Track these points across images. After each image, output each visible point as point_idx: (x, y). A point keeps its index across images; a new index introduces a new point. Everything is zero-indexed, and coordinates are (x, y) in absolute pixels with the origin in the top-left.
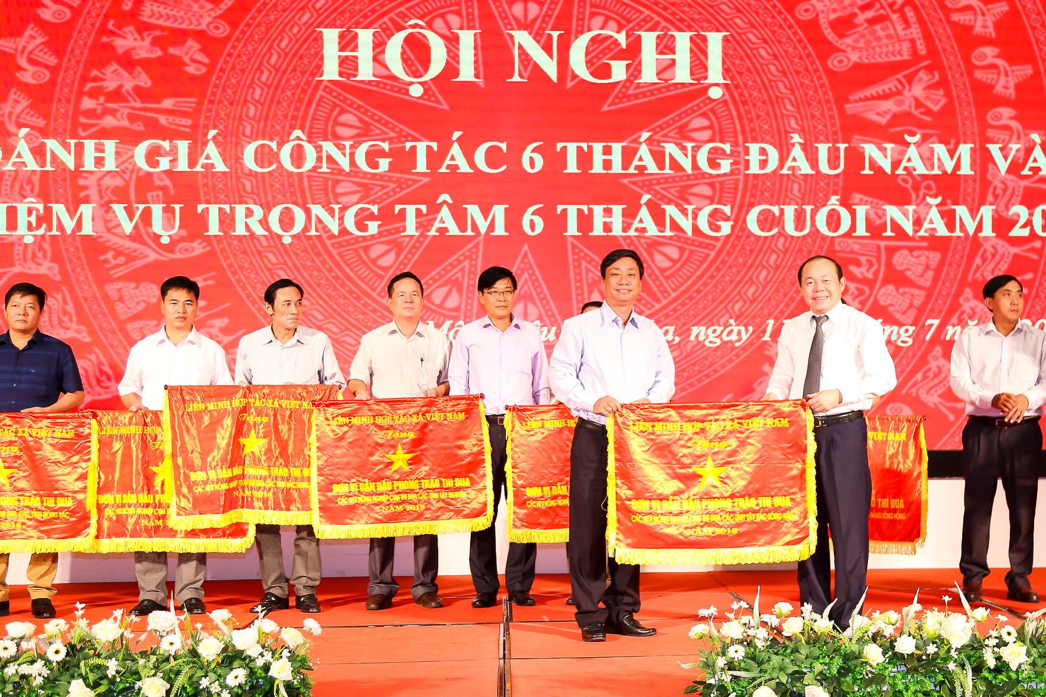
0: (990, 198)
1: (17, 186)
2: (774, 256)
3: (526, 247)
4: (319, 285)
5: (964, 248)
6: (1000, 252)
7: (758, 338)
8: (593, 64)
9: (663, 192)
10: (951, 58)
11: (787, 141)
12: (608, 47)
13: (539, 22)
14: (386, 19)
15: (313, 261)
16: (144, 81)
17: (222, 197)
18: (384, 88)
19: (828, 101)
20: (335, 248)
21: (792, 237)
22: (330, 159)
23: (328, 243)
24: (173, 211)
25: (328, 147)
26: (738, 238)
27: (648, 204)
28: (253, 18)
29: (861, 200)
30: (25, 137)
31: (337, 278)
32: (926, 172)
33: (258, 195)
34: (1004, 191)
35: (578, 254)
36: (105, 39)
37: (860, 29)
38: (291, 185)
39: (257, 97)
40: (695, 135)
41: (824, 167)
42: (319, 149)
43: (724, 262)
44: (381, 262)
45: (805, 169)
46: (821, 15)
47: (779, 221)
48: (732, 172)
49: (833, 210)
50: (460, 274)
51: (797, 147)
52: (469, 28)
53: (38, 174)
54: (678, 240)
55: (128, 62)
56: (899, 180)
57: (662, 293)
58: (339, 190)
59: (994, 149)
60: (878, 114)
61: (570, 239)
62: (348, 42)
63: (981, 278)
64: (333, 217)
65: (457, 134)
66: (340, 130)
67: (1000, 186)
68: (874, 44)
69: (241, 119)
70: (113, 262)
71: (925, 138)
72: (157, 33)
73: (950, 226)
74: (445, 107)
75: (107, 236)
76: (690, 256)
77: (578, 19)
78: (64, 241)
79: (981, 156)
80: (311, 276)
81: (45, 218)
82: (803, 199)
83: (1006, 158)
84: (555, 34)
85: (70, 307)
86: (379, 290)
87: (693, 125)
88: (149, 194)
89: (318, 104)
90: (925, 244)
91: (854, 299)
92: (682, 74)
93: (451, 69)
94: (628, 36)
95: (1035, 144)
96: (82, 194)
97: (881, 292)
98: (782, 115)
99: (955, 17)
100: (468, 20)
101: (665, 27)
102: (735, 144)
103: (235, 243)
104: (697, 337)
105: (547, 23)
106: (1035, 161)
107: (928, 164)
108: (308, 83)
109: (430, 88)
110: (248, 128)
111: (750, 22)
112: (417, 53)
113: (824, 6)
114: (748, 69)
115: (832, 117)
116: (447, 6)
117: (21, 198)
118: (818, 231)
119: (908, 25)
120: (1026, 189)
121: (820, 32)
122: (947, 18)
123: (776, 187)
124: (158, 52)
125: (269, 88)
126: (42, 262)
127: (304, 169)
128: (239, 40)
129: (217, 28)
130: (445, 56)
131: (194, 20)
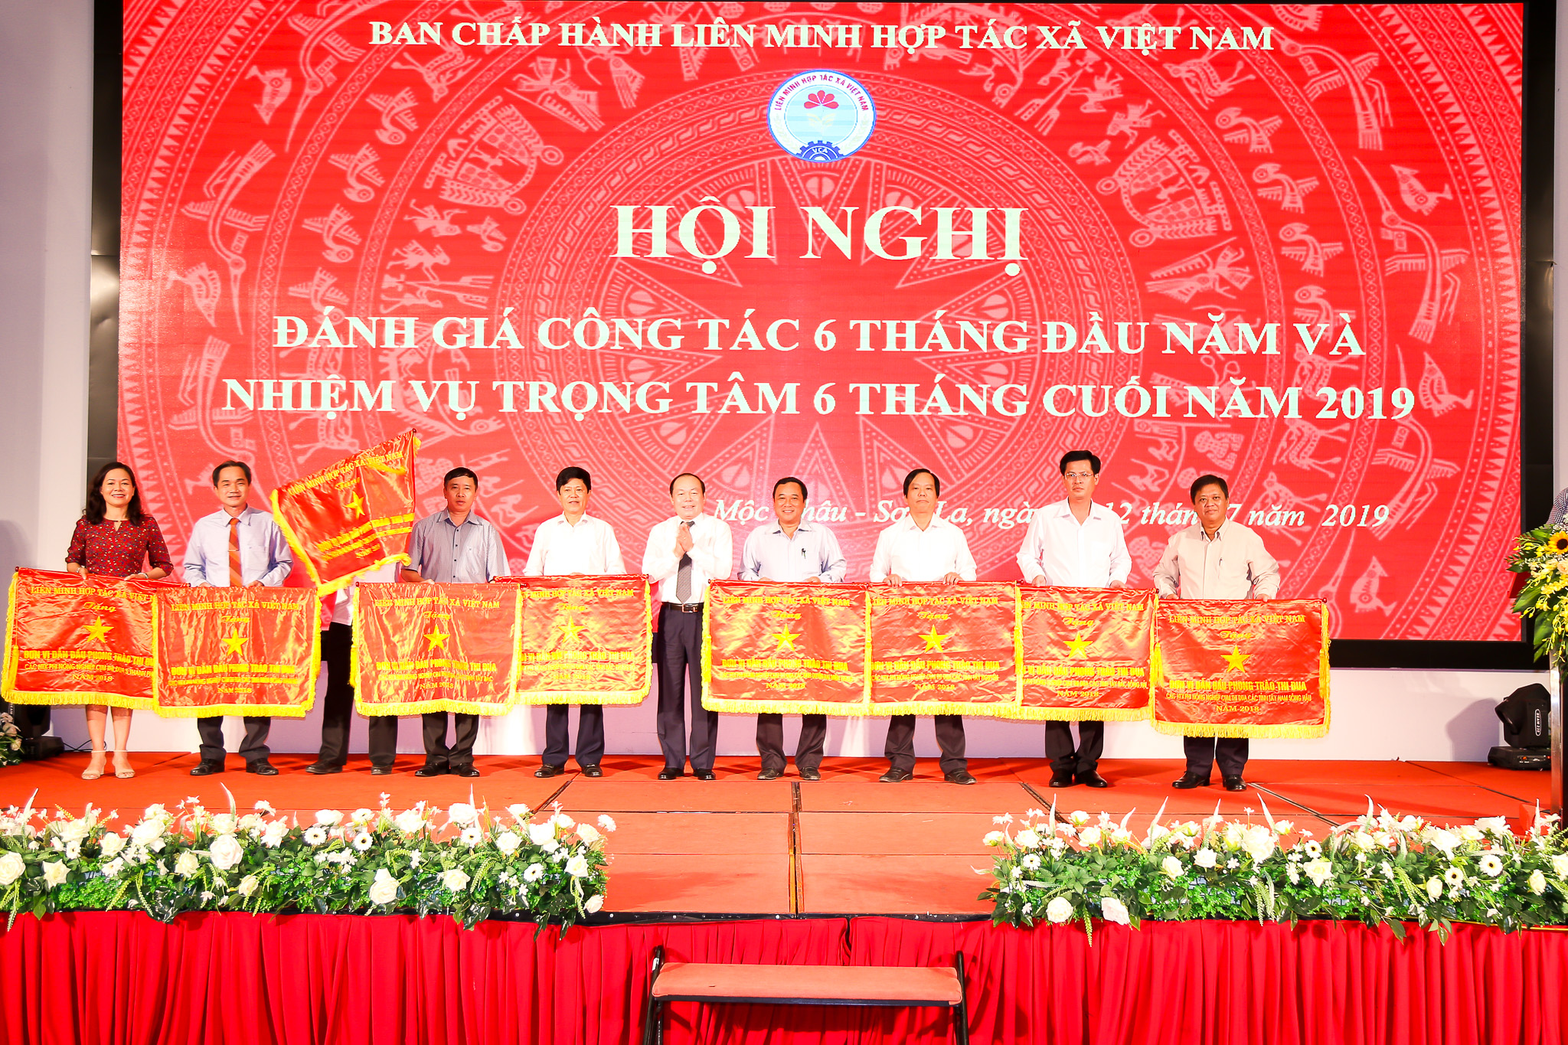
0: (1297, 379)
1: (321, 364)
3: (817, 426)
4: (610, 463)
5: (1269, 431)
6: (1306, 434)
8: (887, 240)
9: (958, 371)
10: (1259, 237)
11: (1086, 319)
12: (903, 223)
13: (833, 198)
14: (680, 196)
15: (604, 439)
16: (443, 259)
17: (517, 374)
18: (677, 265)
19: (1129, 278)
20: (627, 426)
21: (1090, 418)
22: (624, 338)
23: (620, 421)
24: (469, 387)
25: (621, 324)
26: (1034, 418)
27: (942, 383)
28: (550, 196)
29: (1162, 380)
30: (330, 314)
31: (628, 455)
32: (1229, 352)
33: (551, 372)
34: (1312, 372)
35: (870, 433)
36: (407, 218)
37: (1163, 205)
38: (584, 362)
39: (552, 274)
40: (990, 313)
41: (1124, 346)
42: (612, 326)
43: (1019, 443)
44: (671, 440)
45: (1105, 348)
46: (1123, 190)
47: (1076, 401)
48: (1029, 351)
49: (1133, 390)
50: (750, 453)
51: (1096, 325)
52: (763, 205)
53: (341, 352)
54: (972, 420)
55: (428, 240)
56: (1202, 360)
57: (955, 474)
58: (631, 368)
59: (1302, 329)
60: (1181, 292)
61: (862, 418)
62: (642, 219)
63: (1285, 462)
64: (625, 394)
65: (749, 312)
66: (632, 307)
67: (1308, 367)
68: (1177, 220)
69: (536, 296)
71: (1230, 316)
72: (457, 211)
73: (1255, 408)
74: (739, 285)
76: (984, 437)
77: (873, 195)
78: (365, 417)
79: (1288, 336)
80: (602, 453)
81: (347, 395)
82: (1101, 379)
83: (1314, 338)
84: (850, 210)
87: (989, 302)
88: (446, 372)
89: (612, 282)
90: (1228, 426)
91: (1153, 481)
92: (979, 251)
93: (744, 246)
94: (923, 212)
95: (1345, 323)
96: (383, 371)
97: (1179, 475)
98: (1081, 292)
99: (1262, 193)
100: (763, 197)
101: (961, 203)
102: (1032, 322)
103: (529, 420)
104: (990, 518)
105: (842, 199)
106: (1344, 341)
107: (1232, 341)
108: (602, 260)
109: (723, 266)
110: (543, 304)
111: (1050, 198)
112: (711, 229)
113: (1126, 181)
114: (1047, 246)
115: (1133, 295)
116: (742, 182)
117: (323, 374)
118: (1117, 411)
119: (1213, 201)
120: (1335, 369)
121: (1123, 208)
122: (1255, 193)
123: (1074, 366)
124: (457, 230)
125: (564, 265)
126: (344, 437)
127: (597, 347)
128: (535, 217)
129: (514, 206)
130: (738, 232)
131: (492, 198)
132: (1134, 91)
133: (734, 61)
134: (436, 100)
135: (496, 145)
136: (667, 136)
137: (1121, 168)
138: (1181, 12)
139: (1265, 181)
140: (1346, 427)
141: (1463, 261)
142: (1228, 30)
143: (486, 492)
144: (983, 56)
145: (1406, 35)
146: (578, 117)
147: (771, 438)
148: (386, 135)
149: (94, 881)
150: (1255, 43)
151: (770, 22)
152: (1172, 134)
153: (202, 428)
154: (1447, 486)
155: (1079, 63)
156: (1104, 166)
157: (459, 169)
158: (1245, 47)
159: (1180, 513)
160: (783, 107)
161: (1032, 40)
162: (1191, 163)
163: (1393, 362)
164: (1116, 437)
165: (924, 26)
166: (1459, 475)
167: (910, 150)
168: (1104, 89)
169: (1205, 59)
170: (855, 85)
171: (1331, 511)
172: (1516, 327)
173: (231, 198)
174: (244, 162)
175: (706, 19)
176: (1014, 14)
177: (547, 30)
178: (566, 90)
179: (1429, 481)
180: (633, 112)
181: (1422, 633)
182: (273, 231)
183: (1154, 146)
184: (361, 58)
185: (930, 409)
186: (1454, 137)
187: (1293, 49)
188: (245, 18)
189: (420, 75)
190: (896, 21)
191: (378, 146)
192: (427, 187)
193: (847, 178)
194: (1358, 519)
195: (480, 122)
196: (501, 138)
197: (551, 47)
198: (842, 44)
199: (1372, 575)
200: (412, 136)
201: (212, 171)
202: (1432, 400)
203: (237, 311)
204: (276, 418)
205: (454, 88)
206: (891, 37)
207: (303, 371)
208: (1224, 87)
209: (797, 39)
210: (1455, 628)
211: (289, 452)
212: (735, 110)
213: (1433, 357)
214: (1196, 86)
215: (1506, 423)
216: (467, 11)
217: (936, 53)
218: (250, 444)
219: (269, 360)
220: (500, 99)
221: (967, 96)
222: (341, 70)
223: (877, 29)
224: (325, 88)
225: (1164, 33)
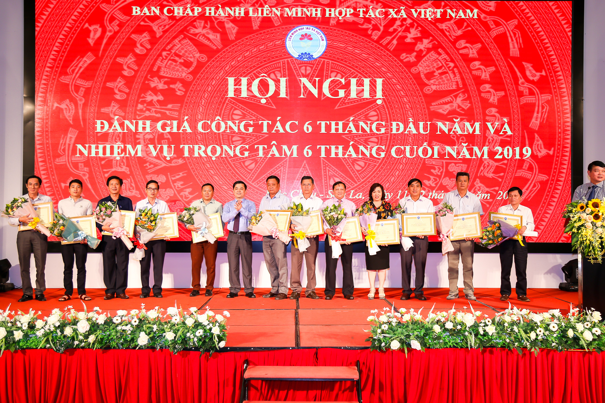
0: (487, 144)
1: (114, 138)
2: (402, 166)
3: (305, 161)
4: (225, 176)
5: (476, 163)
6: (491, 164)
7: (395, 198)
8: (332, 91)
9: (359, 141)
10: (472, 88)
11: (407, 121)
12: (337, 84)
13: (311, 74)
14: (252, 74)
15: (223, 167)
16: (161, 98)
17: (189, 142)
18: (251, 100)
19: (423, 105)
20: (232, 162)
21: (409, 158)
22: (230, 127)
23: (229, 160)
24: (171, 147)
25: (230, 123)
26: (388, 159)
27: (353, 145)
28: (202, 73)
29: (436, 144)
30: (117, 119)
31: (233, 173)
32: (462, 133)
33: (203, 141)
34: (493, 141)
35: (325, 164)
36: (147, 82)
37: (436, 77)
38: (216, 137)
39: (203, 104)
40: (371, 118)
41: (421, 131)
42: (226, 124)
43: (382, 168)
44: (249, 167)
45: (414, 132)
46: (421, 72)
47: (404, 152)
48: (385, 133)
49: (425, 148)
51: (411, 123)
52: (284, 77)
53: (122, 133)
54: (364, 159)
55: (155, 91)
56: (451, 136)
57: (358, 180)
58: (234, 139)
59: (489, 124)
60: (443, 110)
61: (322, 158)
62: (238, 82)
63: (483, 175)
64: (231, 150)
65: (279, 118)
66: (235, 117)
67: (491, 139)
68: (442, 83)
69: (197, 112)
70: (149, 167)
71: (462, 120)
72: (166, 79)
73: (471, 155)
74: (275, 107)
76: (368, 165)
77: (326, 73)
78: (131, 159)
79: (484, 127)
80: (223, 172)
81: (124, 150)
82: (413, 143)
83: (493, 128)
84: (317, 79)
85: (133, 185)
87: (370, 114)
88: (162, 141)
89: (226, 107)
90: (461, 161)
93: (277, 93)
94: (345, 80)
95: (505, 122)
96: (138, 141)
98: (405, 110)
99: (474, 72)
100: (284, 74)
101: (360, 76)
102: (387, 122)
103: (194, 159)
105: (314, 75)
106: (505, 129)
107: (463, 130)
108: (222, 98)
109: (269, 100)
110: (200, 115)
111: (393, 75)
112: (264, 86)
113: (422, 68)
114: (392, 93)
115: (425, 111)
116: (276, 68)
117: (115, 142)
118: (419, 156)
119: (455, 76)
120: (501, 140)
121: (421, 78)
122: (471, 73)
123: (403, 139)
124: (166, 87)
125: (208, 100)
126: (123, 166)
127: (220, 131)
128: (196, 82)
129: (188, 78)
130: (275, 88)
131: (180, 74)
132: (425, 34)
133: (273, 22)
134: (158, 37)
135: (181, 54)
136: (247, 51)
137: (420, 63)
138: (443, 4)
139: (475, 68)
140: (506, 162)
141: (550, 99)
142: (461, 11)
143: (178, 187)
144: (368, 20)
145: (528, 13)
146: (213, 43)
147: (287, 167)
148: (139, 50)
149: (33, 338)
150: (471, 15)
151: (286, 7)
152: (440, 50)
153: (68, 164)
154: (543, 184)
155: (404, 23)
156: (414, 62)
157: (167, 63)
158: (467, 17)
159: (443, 194)
160: (292, 40)
161: (386, 14)
162: (447, 61)
163: (523, 137)
164: (419, 166)
165: (345, 9)
166: (548, 180)
167: (340, 56)
168: (414, 33)
169: (452, 22)
170: (319, 31)
171: (500, 194)
172: (569, 124)
173: (78, 74)
174: (83, 60)
175: (262, 6)
176: (380, 4)
177: (200, 10)
178: (208, 33)
179: (537, 182)
180: (233, 41)
182: (95, 87)
183: (433, 55)
184: (128, 20)
185: (348, 155)
186: (546, 52)
187: (485, 18)
188: (83, 5)
189: (151, 27)
190: (334, 6)
191: (136, 55)
192: (154, 70)
193: (316, 67)
195: (175, 45)
196: (183, 51)
197: (202, 16)
198: (314, 15)
200: (149, 50)
201: (70, 64)
202: (538, 151)
203: (81, 118)
204: (96, 159)
205: (165, 32)
206: (333, 13)
207: (107, 141)
208: (459, 33)
209: (297, 14)
210: (546, 238)
211: (101, 172)
212: (273, 41)
213: (539, 135)
214: (449, 32)
215: (566, 160)
216: (170, 2)
217: (350, 19)
218: (86, 169)
219: (94, 137)
220: (182, 36)
221: (362, 36)
222: (121, 25)
223: (327, 10)
224: (115, 32)
225: (436, 12)
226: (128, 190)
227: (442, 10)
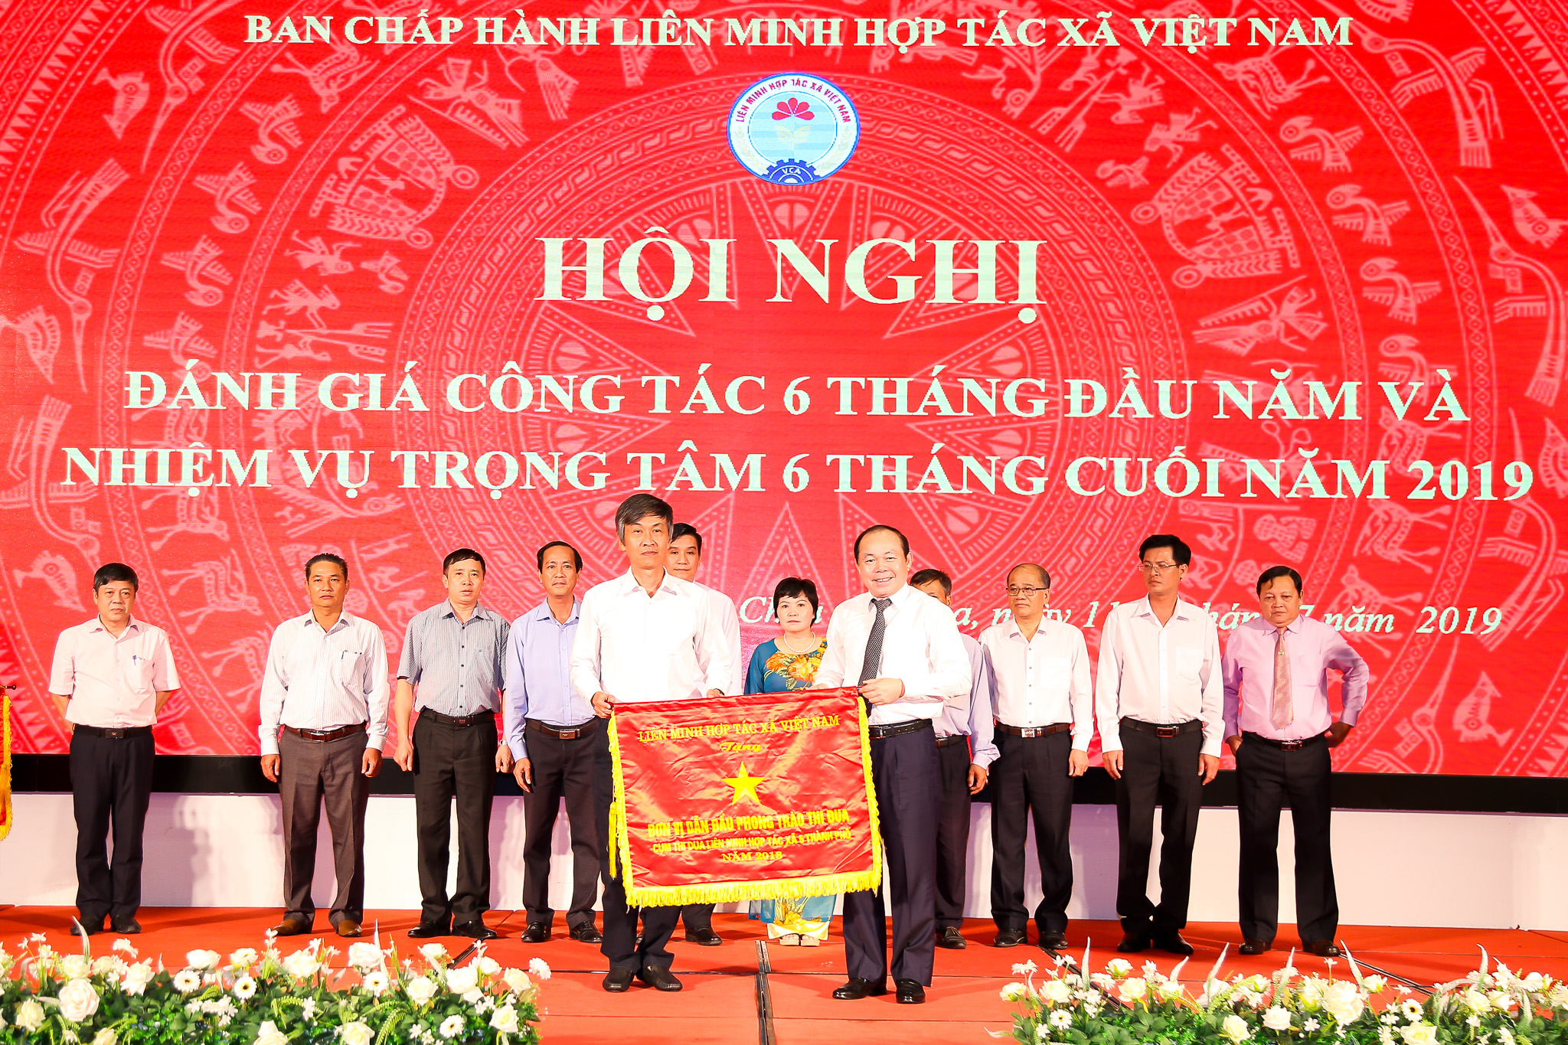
0: (1383, 450)
1: (182, 429)
2: (1100, 521)
3: (787, 504)
5: (1348, 514)
6: (1395, 520)
8: (873, 280)
9: (960, 440)
10: (1334, 272)
11: (1118, 376)
12: (893, 259)
13: (807, 228)
14: (620, 226)
15: (527, 521)
16: (331, 301)
17: (420, 442)
18: (616, 309)
19: (1172, 327)
20: (554, 505)
21: (1124, 497)
22: (550, 396)
23: (545, 499)
24: (361, 458)
25: (548, 382)
26: (1054, 498)
27: (940, 454)
28: (462, 226)
29: (1213, 451)
30: (193, 369)
32: (1299, 417)
33: (463, 440)
34: (1402, 442)
35: (852, 516)
36: (287, 253)
37: (1214, 236)
38: (502, 428)
39: (463, 321)
40: (1002, 369)
41: (1165, 409)
42: (536, 384)
43: (1035, 528)
45: (1142, 411)
46: (1164, 219)
47: (1107, 477)
48: (1048, 415)
49: (1177, 463)
51: (1131, 383)
52: (722, 237)
53: (207, 414)
54: (978, 500)
55: (314, 280)
56: (1263, 426)
57: (957, 565)
58: (560, 434)
59: (1389, 388)
60: (1236, 343)
61: (841, 497)
62: (574, 253)
63: (1369, 553)
64: (552, 467)
65: (704, 367)
66: (562, 361)
67: (1396, 435)
68: (1232, 254)
69: (444, 347)
70: (291, 520)
71: (1298, 374)
72: (349, 244)
73: (1330, 486)
74: (691, 333)
75: (284, 488)
76: (992, 520)
77: (857, 225)
78: (235, 493)
79: (1372, 398)
81: (214, 466)
82: (1138, 450)
83: (1404, 400)
84: (827, 244)
85: (240, 576)
86: (605, 557)
87: (999, 356)
88: (334, 439)
89: (537, 330)
91: (1203, 577)
92: (986, 293)
93: (698, 287)
94: (918, 246)
95: (1443, 382)
96: (257, 439)
97: (1238, 569)
98: (1113, 344)
99: (1338, 220)
100: (721, 227)
101: (965, 234)
102: (1052, 380)
103: (435, 498)
105: (818, 230)
106: (1443, 403)
107: (1302, 405)
108: (525, 304)
109: (672, 310)
110: (453, 358)
111: (1073, 228)
112: (657, 266)
113: (1168, 207)
114: (1070, 287)
115: (1177, 346)
116: (696, 209)
117: (186, 442)
118: (1157, 489)
119: (1277, 231)
120: (1431, 438)
121: (1163, 239)
122: (1329, 222)
123: (1104, 434)
124: (349, 267)
125: (479, 310)
126: (209, 518)
127: (518, 409)
128: (444, 252)
129: (418, 238)
130: (692, 270)
131: (391, 228)
132: (1178, 97)
133: (686, 60)
134: (324, 110)
135: (397, 164)
136: (605, 154)
137: (1161, 191)
139: (1341, 207)
140: (1446, 510)
142: (1296, 26)
143: (382, 586)
144: (992, 56)
146: (497, 130)
147: (730, 522)
148: (264, 151)
150: (1329, 37)
151: (731, 15)
152: (1226, 149)
153: (35, 508)
155: (1108, 62)
156: (1142, 188)
157: (352, 194)
158: (1317, 42)
159: (1237, 615)
160: (747, 118)
161: (1052, 35)
162: (1250, 185)
163: (1505, 427)
165: (918, 20)
167: (902, 170)
168: (1141, 94)
169: (1266, 58)
170: (835, 92)
171: (1428, 614)
173: (74, 228)
174: (91, 184)
176: (1030, 5)
177: (459, 24)
178: (483, 99)
179: (1553, 578)
180: (560, 125)
181: (1547, 768)
182: (125, 268)
183: (1203, 165)
184: (234, 59)
187: (1376, 43)
188: (95, 12)
189: (304, 80)
190: (884, 11)
191: (254, 166)
192: (313, 215)
193: (825, 203)
194: (1462, 625)
195: (377, 137)
196: (403, 158)
197: (465, 45)
198: (818, 41)
199: (1481, 694)
200: (295, 155)
201: (51, 197)
202: (1556, 477)
203: (80, 369)
204: (126, 495)
205: (345, 97)
206: (879, 33)
207: (161, 438)
208: (1291, 91)
209: (764, 36)
211: (142, 536)
212: (688, 122)
213: (1558, 423)
214: (1255, 90)
216: (365, 4)
217: (934, 52)
218: (93, 526)
219: (119, 425)
220: (402, 108)
221: (971, 104)
222: (209, 74)
223: (862, 23)
224: (190, 95)
225: (1215, 26)
226: (222, 592)
227: (1234, 22)
